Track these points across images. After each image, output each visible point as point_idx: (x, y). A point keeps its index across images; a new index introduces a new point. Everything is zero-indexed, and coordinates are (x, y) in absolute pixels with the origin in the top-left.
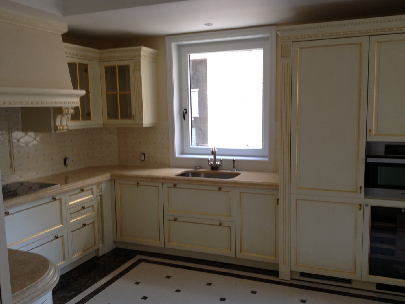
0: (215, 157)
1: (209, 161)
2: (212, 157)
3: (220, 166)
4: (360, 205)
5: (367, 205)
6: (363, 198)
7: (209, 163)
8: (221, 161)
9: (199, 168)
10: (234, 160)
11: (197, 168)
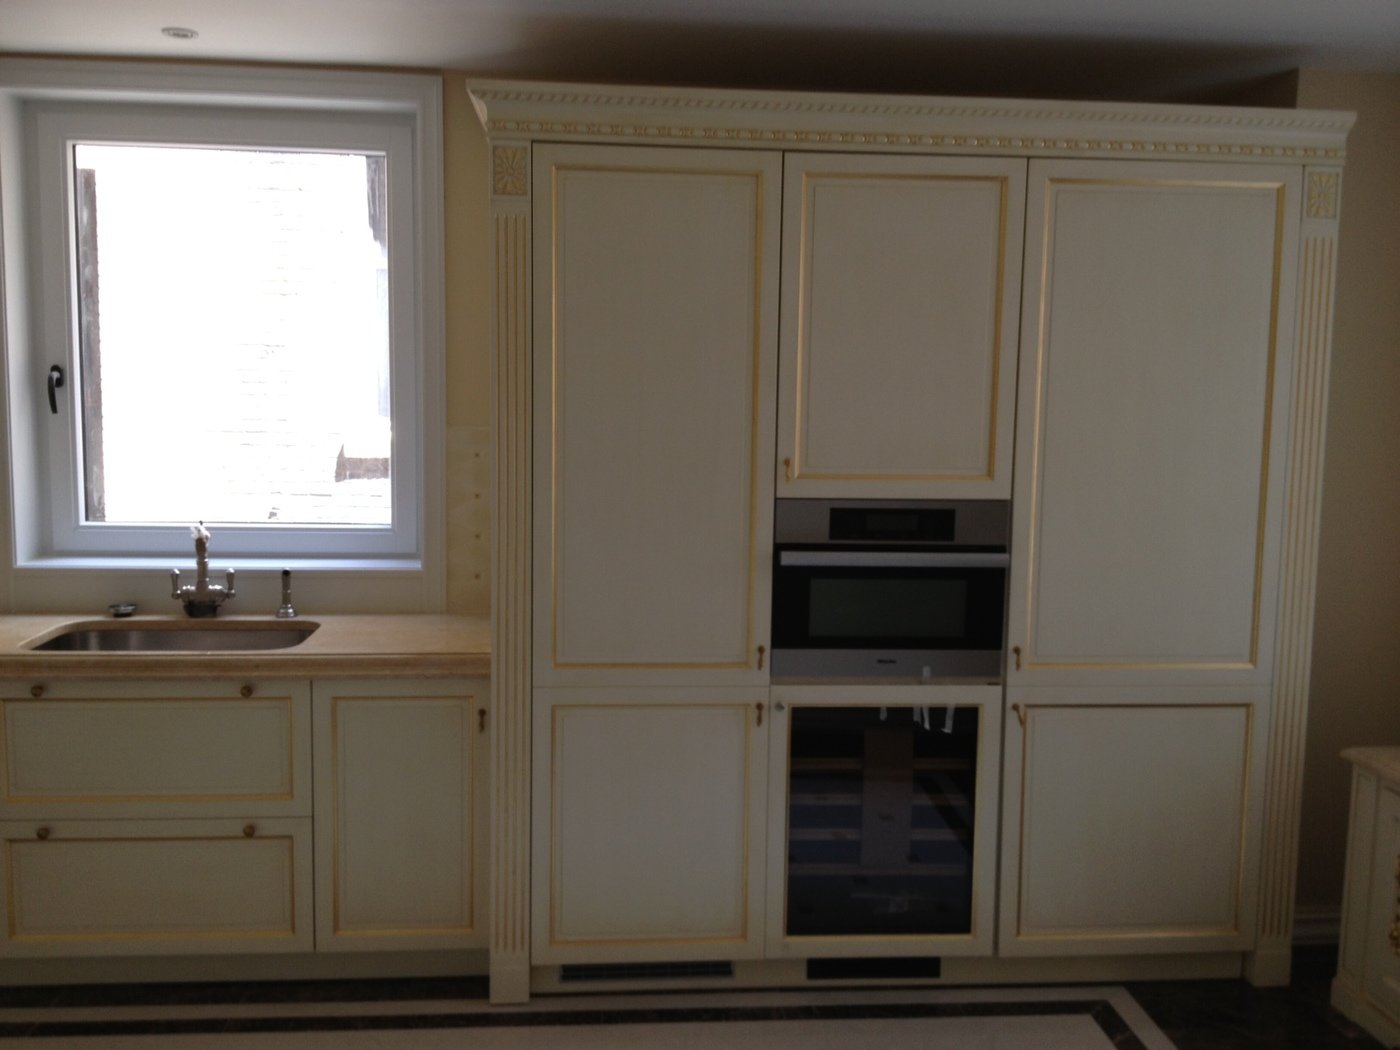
0: (202, 565)
1: (174, 578)
2: (191, 564)
3: (223, 600)
4: (759, 707)
5: (780, 707)
6: (768, 682)
7: (176, 587)
8: (230, 577)
9: (130, 609)
10: (286, 573)
11: (123, 609)
